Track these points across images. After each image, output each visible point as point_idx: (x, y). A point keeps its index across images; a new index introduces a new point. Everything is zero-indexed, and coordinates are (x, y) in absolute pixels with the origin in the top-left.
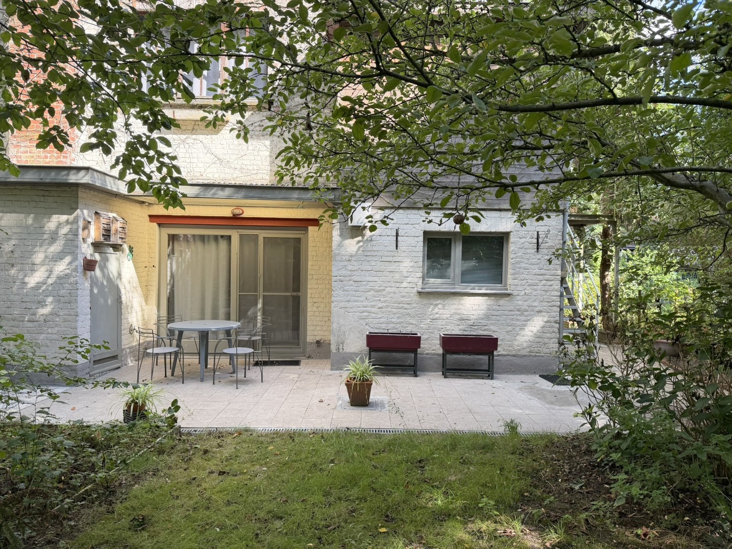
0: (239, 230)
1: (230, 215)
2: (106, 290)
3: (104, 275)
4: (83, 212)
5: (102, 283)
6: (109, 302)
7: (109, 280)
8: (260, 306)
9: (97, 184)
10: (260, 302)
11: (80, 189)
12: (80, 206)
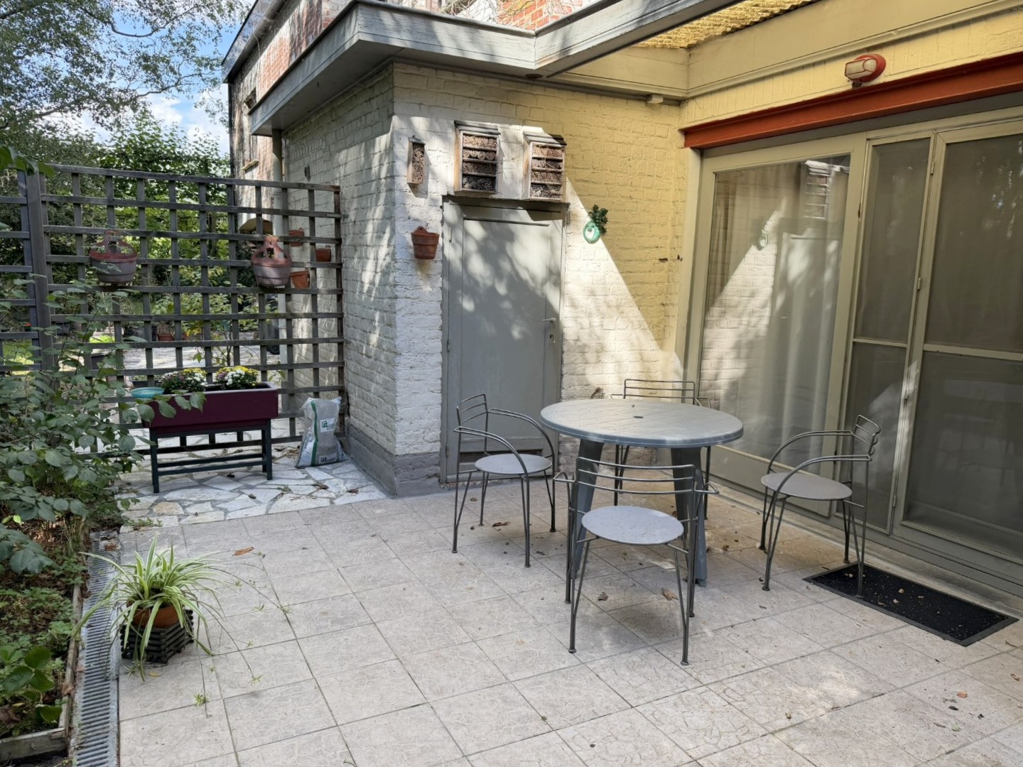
0: (872, 134)
1: (843, 85)
2: (507, 305)
3: (498, 273)
4: (410, 125)
5: (492, 290)
6: (516, 333)
7: (517, 283)
8: (909, 387)
9: (396, 43)
10: (914, 370)
11: (399, 69)
12: (397, 108)
